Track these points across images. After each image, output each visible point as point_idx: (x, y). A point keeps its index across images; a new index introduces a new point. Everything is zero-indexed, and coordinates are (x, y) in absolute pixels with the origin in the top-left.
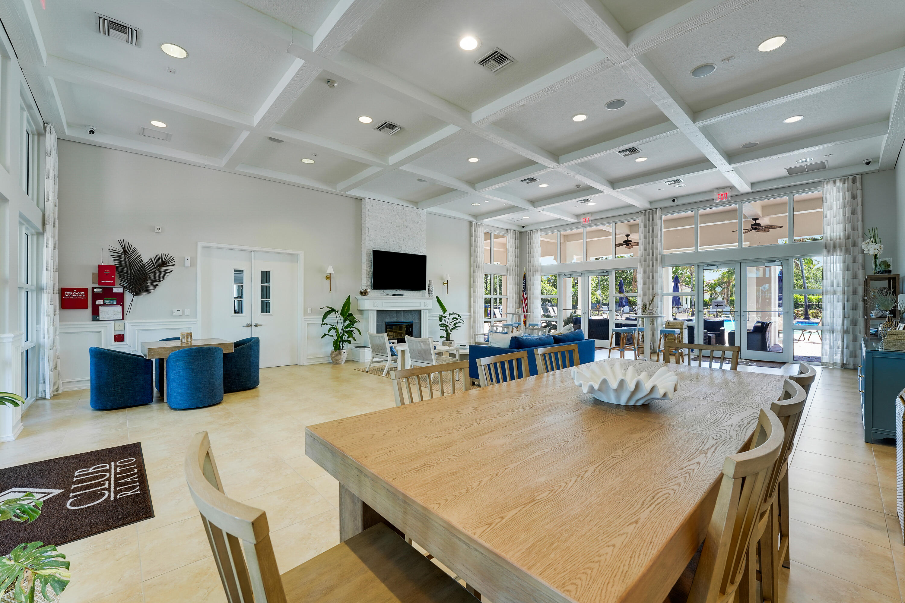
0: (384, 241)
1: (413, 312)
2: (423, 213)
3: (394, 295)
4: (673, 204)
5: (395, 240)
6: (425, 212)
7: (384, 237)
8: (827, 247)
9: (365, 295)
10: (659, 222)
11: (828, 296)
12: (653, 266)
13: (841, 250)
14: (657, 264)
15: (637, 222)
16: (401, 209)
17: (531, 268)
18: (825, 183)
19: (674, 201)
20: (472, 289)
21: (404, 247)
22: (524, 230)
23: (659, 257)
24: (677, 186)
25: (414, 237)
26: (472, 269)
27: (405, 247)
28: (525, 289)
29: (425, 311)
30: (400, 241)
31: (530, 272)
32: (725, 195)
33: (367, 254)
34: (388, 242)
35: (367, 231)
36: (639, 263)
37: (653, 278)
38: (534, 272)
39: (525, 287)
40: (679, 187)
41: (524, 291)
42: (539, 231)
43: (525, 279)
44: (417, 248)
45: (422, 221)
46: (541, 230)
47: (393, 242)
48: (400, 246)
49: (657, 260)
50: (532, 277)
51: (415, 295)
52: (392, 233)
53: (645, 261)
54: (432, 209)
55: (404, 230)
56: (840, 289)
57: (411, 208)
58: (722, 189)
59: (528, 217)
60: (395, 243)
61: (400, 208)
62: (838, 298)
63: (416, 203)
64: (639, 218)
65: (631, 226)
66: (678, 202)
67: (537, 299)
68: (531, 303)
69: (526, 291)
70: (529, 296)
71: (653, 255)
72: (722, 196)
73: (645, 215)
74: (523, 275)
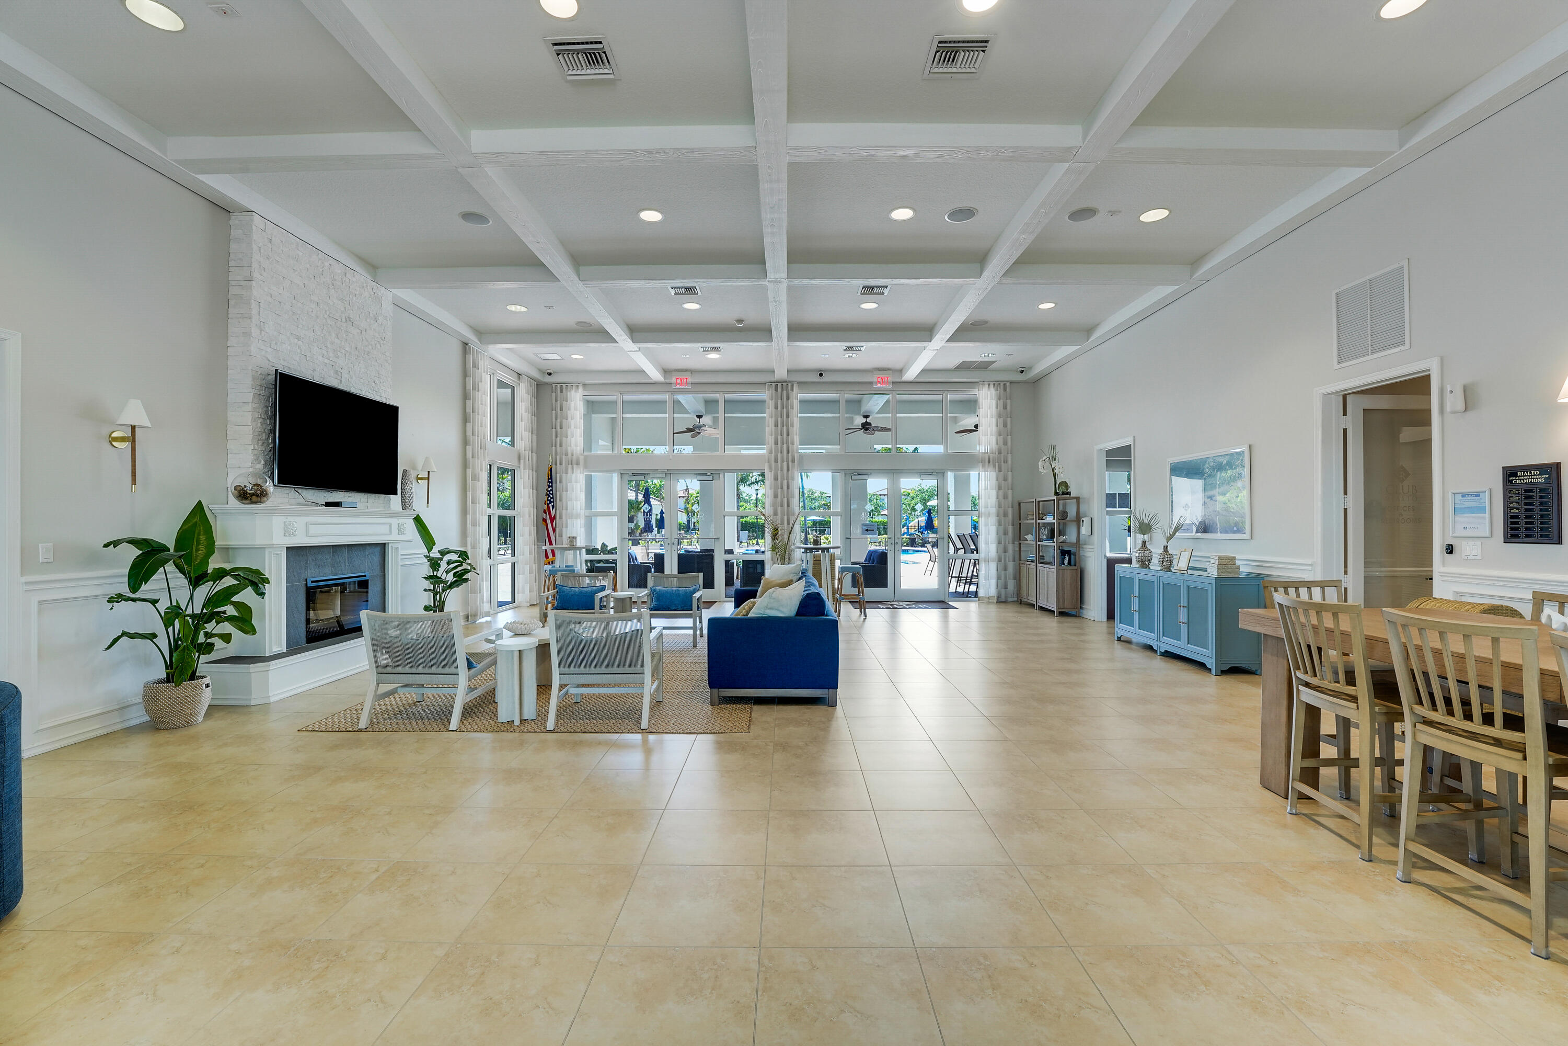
0: (299, 351)
1: (369, 550)
2: (388, 295)
3: (328, 504)
4: (818, 379)
5: (325, 352)
6: (390, 295)
7: (298, 338)
8: (983, 461)
9: (260, 502)
10: (796, 404)
11: (983, 518)
12: (788, 470)
13: (994, 466)
14: (793, 467)
15: (764, 397)
16: (339, 271)
17: (564, 457)
18: (981, 386)
19: (821, 375)
20: (469, 495)
21: (345, 376)
22: (548, 379)
23: (796, 456)
24: (847, 356)
25: (368, 353)
26: (469, 449)
27: (347, 376)
28: (553, 498)
29: (395, 546)
30: (338, 357)
31: (561, 464)
32: (886, 380)
33: (254, 378)
34: (308, 354)
35: (254, 312)
36: (767, 464)
37: (788, 488)
38: (570, 466)
39: (552, 494)
40: (849, 356)
41: (551, 502)
42: (581, 390)
43: (550, 479)
44: (374, 385)
45: (385, 317)
46: (584, 385)
47: (320, 358)
48: (336, 372)
49: (793, 461)
50: (564, 475)
51: (369, 505)
52: (319, 333)
53: (776, 461)
54: (408, 295)
55: (346, 331)
56: (993, 510)
57: (361, 276)
58: (883, 370)
59: (582, 357)
60: (326, 361)
61: (338, 269)
62: (993, 520)
63: (372, 267)
64: (767, 393)
65: (707, 402)
66: (826, 378)
67: (578, 516)
68: (564, 526)
69: (553, 502)
70: (558, 512)
71: (788, 452)
72: (882, 380)
73: (776, 390)
74: (547, 470)
